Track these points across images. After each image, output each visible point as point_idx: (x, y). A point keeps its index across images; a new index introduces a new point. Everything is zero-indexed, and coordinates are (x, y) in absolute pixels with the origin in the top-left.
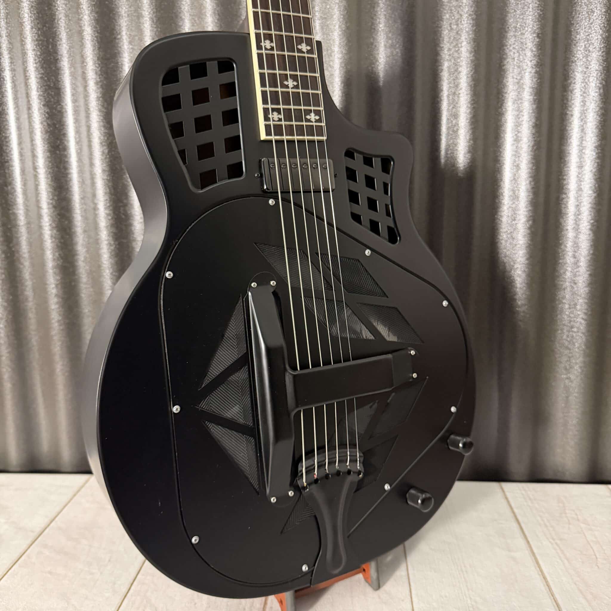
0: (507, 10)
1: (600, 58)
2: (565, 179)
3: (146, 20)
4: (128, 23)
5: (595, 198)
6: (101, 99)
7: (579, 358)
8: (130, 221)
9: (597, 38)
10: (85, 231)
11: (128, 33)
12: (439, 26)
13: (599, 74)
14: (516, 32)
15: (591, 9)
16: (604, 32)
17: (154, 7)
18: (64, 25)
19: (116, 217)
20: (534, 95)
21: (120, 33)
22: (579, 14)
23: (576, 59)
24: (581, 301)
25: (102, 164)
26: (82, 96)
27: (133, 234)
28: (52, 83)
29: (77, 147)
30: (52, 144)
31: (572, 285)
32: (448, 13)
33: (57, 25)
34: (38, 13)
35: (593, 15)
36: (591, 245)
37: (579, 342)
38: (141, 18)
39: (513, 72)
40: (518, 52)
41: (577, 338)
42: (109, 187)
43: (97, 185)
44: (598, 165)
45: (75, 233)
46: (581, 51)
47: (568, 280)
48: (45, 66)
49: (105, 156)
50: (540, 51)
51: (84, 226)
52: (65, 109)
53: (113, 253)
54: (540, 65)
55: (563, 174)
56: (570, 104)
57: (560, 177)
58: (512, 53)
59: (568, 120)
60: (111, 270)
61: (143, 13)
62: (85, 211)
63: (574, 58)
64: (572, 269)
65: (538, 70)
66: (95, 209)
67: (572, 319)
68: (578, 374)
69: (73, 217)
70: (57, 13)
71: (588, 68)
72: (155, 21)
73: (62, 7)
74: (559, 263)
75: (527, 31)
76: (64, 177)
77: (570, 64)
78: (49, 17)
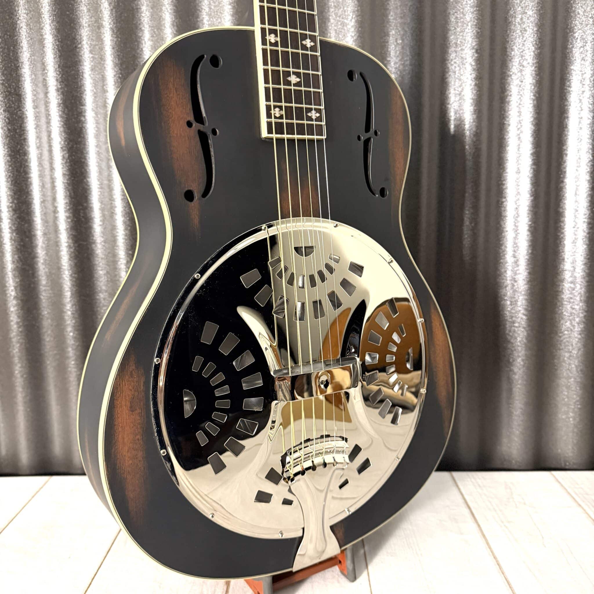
0: (448, 28)
1: (533, 72)
2: (504, 184)
3: (106, 30)
4: (88, 32)
5: (532, 201)
6: (62, 105)
7: (521, 351)
8: (90, 224)
9: (530, 54)
10: (45, 234)
11: (89, 43)
12: (386, 41)
13: (533, 87)
14: (456, 48)
15: (524, 28)
16: (536, 49)
17: (114, 18)
18: (26, 34)
19: (75, 219)
20: (474, 106)
21: (81, 43)
22: (513, 32)
23: (511, 73)
24: (521, 298)
25: (63, 168)
26: (43, 102)
27: (93, 236)
28: (12, 89)
29: (38, 152)
30: (12, 149)
31: (513, 282)
32: (393, 29)
33: (18, 34)
35: (526, 34)
36: (530, 246)
37: (521, 337)
38: (102, 29)
39: (454, 85)
40: (459, 66)
41: (519, 332)
42: (69, 190)
43: (56, 188)
44: (534, 170)
45: (35, 236)
46: (515, 66)
47: (508, 279)
48: (5, 72)
49: (65, 161)
50: (478, 66)
51: (44, 228)
52: (26, 114)
53: (73, 255)
54: (479, 78)
55: (502, 179)
56: (507, 114)
57: (500, 182)
58: (453, 67)
59: (506, 129)
60: (70, 271)
61: (104, 23)
62: (45, 214)
63: (509, 72)
64: (513, 268)
65: (477, 82)
66: (55, 211)
67: (514, 315)
68: (520, 366)
69: (33, 221)
70: (18, 22)
71: (522, 82)
72: (115, 31)
73: (23, 16)
74: (500, 263)
75: (466, 47)
76: (23, 181)
77: (506, 78)
78: (10, 26)
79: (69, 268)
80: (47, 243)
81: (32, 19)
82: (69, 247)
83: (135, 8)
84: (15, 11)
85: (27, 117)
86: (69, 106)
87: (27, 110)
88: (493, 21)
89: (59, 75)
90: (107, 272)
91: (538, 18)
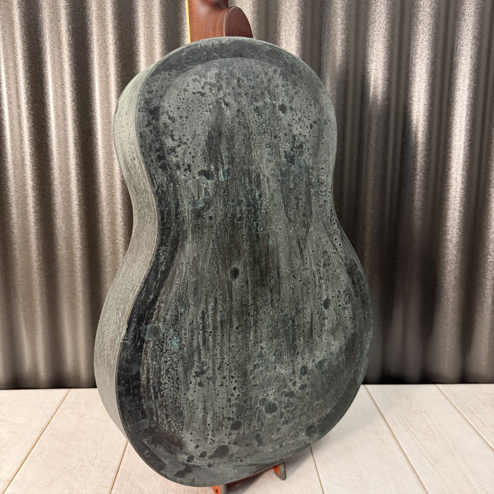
0: (367, 61)
6: (76, 111)
17: (118, 47)
21: (91, 64)
28: (38, 98)
29: (58, 146)
30: (38, 143)
33: (43, 56)
34: (29, 47)
42: (80, 175)
45: (54, 208)
48: (33, 85)
53: (84, 224)
61: (109, 50)
70: (43, 47)
72: (119, 57)
77: (409, 99)
78: (37, 50)
79: (81, 233)
80: (63, 215)
81: (55, 45)
82: (81, 218)
83: (133, 39)
84: (41, 38)
85: (49, 119)
86: (82, 112)
87: (49, 114)
88: (400, 57)
89: (75, 89)
90: (110, 238)
91: (433, 56)
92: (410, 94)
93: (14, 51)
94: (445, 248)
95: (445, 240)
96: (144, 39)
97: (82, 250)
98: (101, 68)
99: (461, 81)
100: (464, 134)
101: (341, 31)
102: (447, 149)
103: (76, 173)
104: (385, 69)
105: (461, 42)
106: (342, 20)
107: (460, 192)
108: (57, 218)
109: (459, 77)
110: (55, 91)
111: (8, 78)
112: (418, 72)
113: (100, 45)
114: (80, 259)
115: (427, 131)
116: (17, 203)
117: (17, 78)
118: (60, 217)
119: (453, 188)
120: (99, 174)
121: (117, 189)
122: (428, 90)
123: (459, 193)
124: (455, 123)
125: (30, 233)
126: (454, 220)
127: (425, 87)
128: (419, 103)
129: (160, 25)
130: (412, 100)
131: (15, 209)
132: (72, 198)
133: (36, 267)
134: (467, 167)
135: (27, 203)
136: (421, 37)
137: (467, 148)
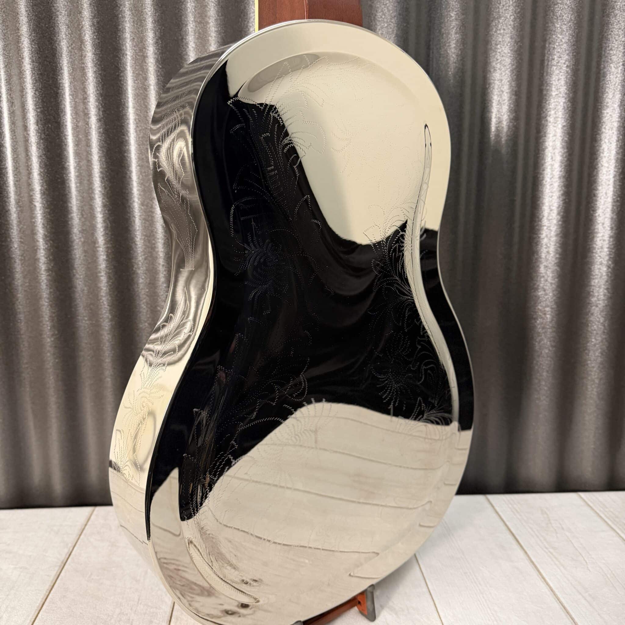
1: (567, 115)
3: (151, 60)
6: (103, 135)
11: (132, 72)
17: (160, 48)
18: (65, 60)
21: (123, 72)
25: (103, 199)
27: (133, 266)
28: (52, 117)
29: (76, 181)
30: (51, 178)
33: (59, 60)
34: (39, 47)
38: (146, 58)
45: (73, 265)
48: (44, 100)
49: (106, 191)
50: (516, 108)
51: (82, 258)
52: (64, 142)
53: (113, 286)
61: (148, 53)
63: (545, 114)
66: (95, 242)
68: (547, 395)
70: (58, 48)
72: (160, 62)
73: (63, 42)
78: (50, 52)
79: (110, 299)
80: (85, 273)
81: (74, 45)
82: (109, 278)
83: (180, 38)
84: (55, 36)
85: (66, 145)
86: (111, 135)
87: (66, 139)
88: (531, 63)
89: (101, 105)
90: (147, 304)
91: (574, 63)
92: (544, 112)
93: (18, 53)
94: (588, 315)
95: (589, 303)
96: (194, 38)
97: (111, 320)
98: (136, 77)
99: (610, 96)
100: (614, 165)
101: (455, 29)
102: (592, 185)
103: (103, 217)
104: (513, 79)
105: (610, 45)
106: (457, 14)
107: (609, 240)
108: (77, 279)
109: (607, 90)
110: (75, 108)
111: (11, 90)
112: (554, 83)
113: (135, 46)
114: (109, 332)
115: (567, 161)
116: (23, 258)
117: (22, 90)
118: (82, 277)
119: (600, 235)
120: (133, 218)
121: (158, 239)
122: (568, 108)
123: (607, 242)
124: (601, 151)
125: (40, 298)
126: (601, 277)
127: (564, 103)
128: (556, 125)
129: (215, 20)
130: (547, 121)
131: (20, 266)
132: (98, 251)
133: (49, 344)
134: (617, 208)
135: (36, 258)
136: (559, 38)
137: (618, 183)
